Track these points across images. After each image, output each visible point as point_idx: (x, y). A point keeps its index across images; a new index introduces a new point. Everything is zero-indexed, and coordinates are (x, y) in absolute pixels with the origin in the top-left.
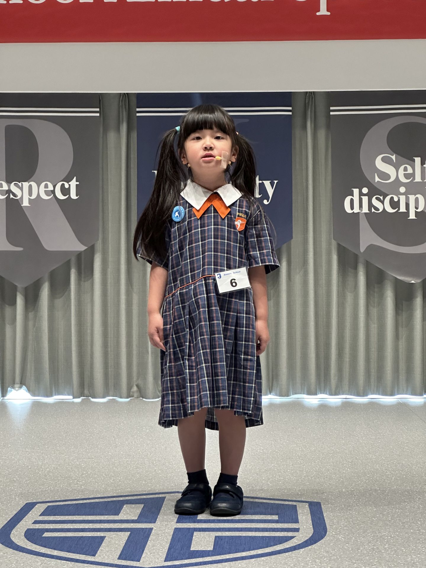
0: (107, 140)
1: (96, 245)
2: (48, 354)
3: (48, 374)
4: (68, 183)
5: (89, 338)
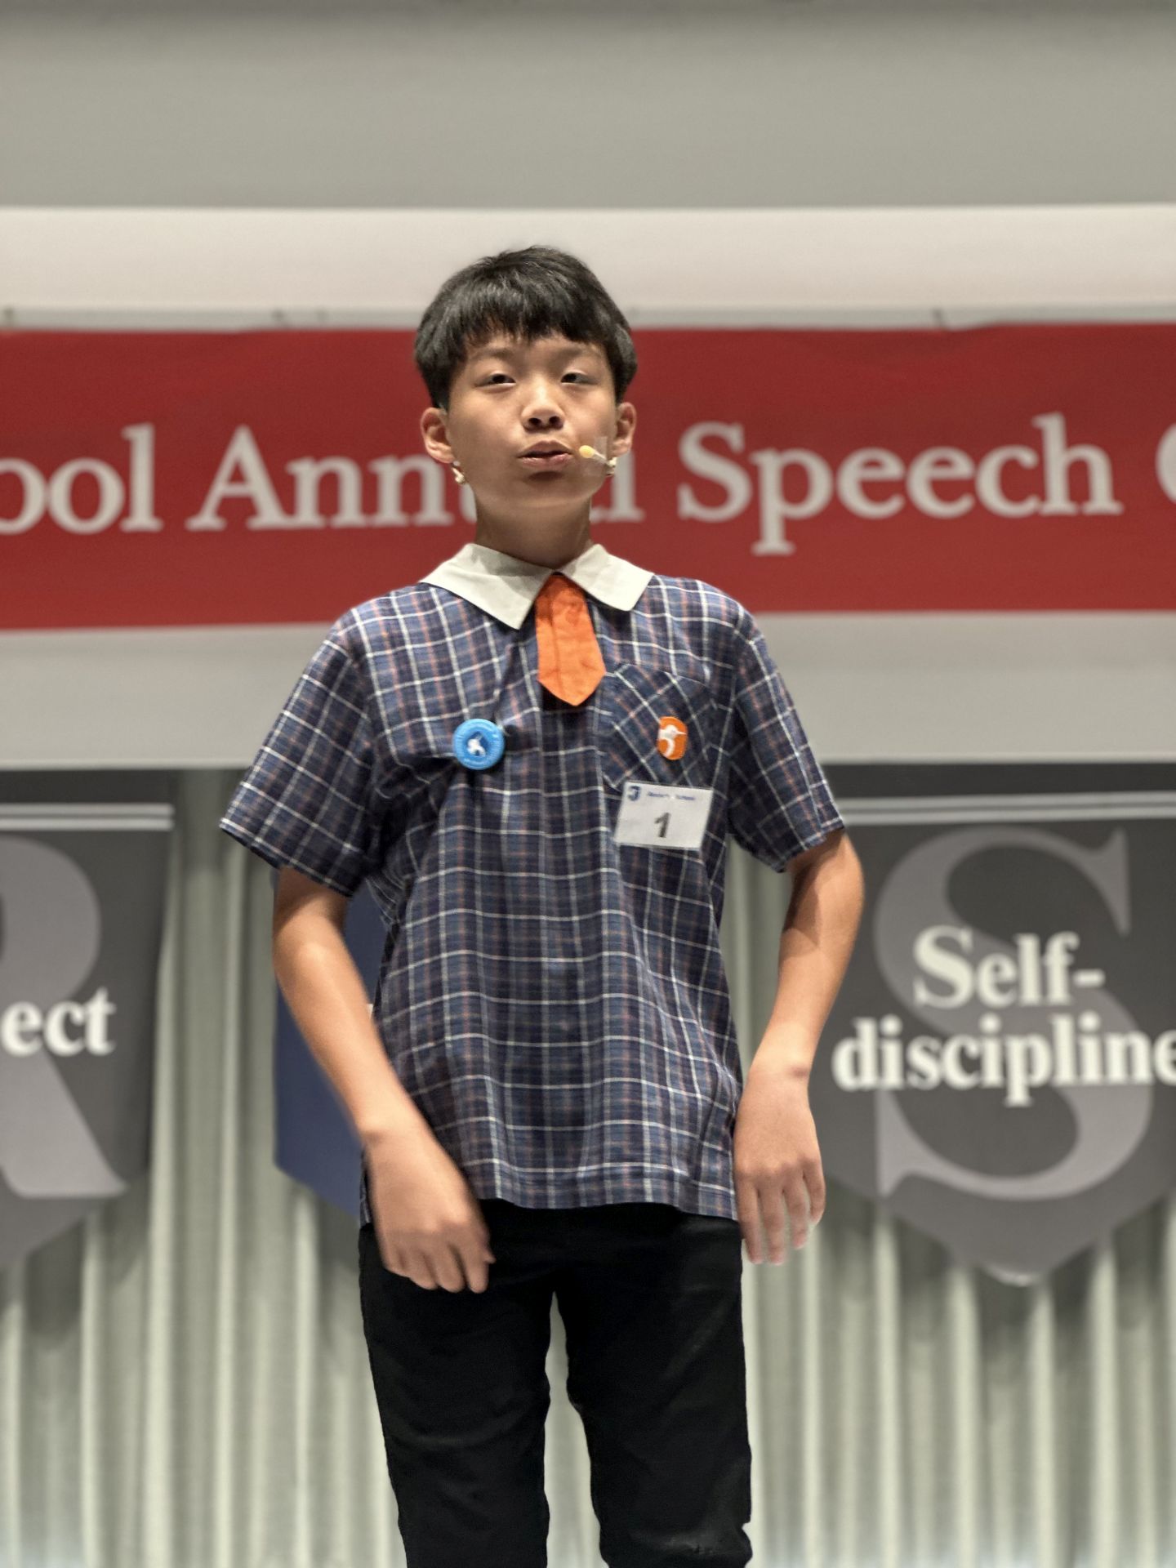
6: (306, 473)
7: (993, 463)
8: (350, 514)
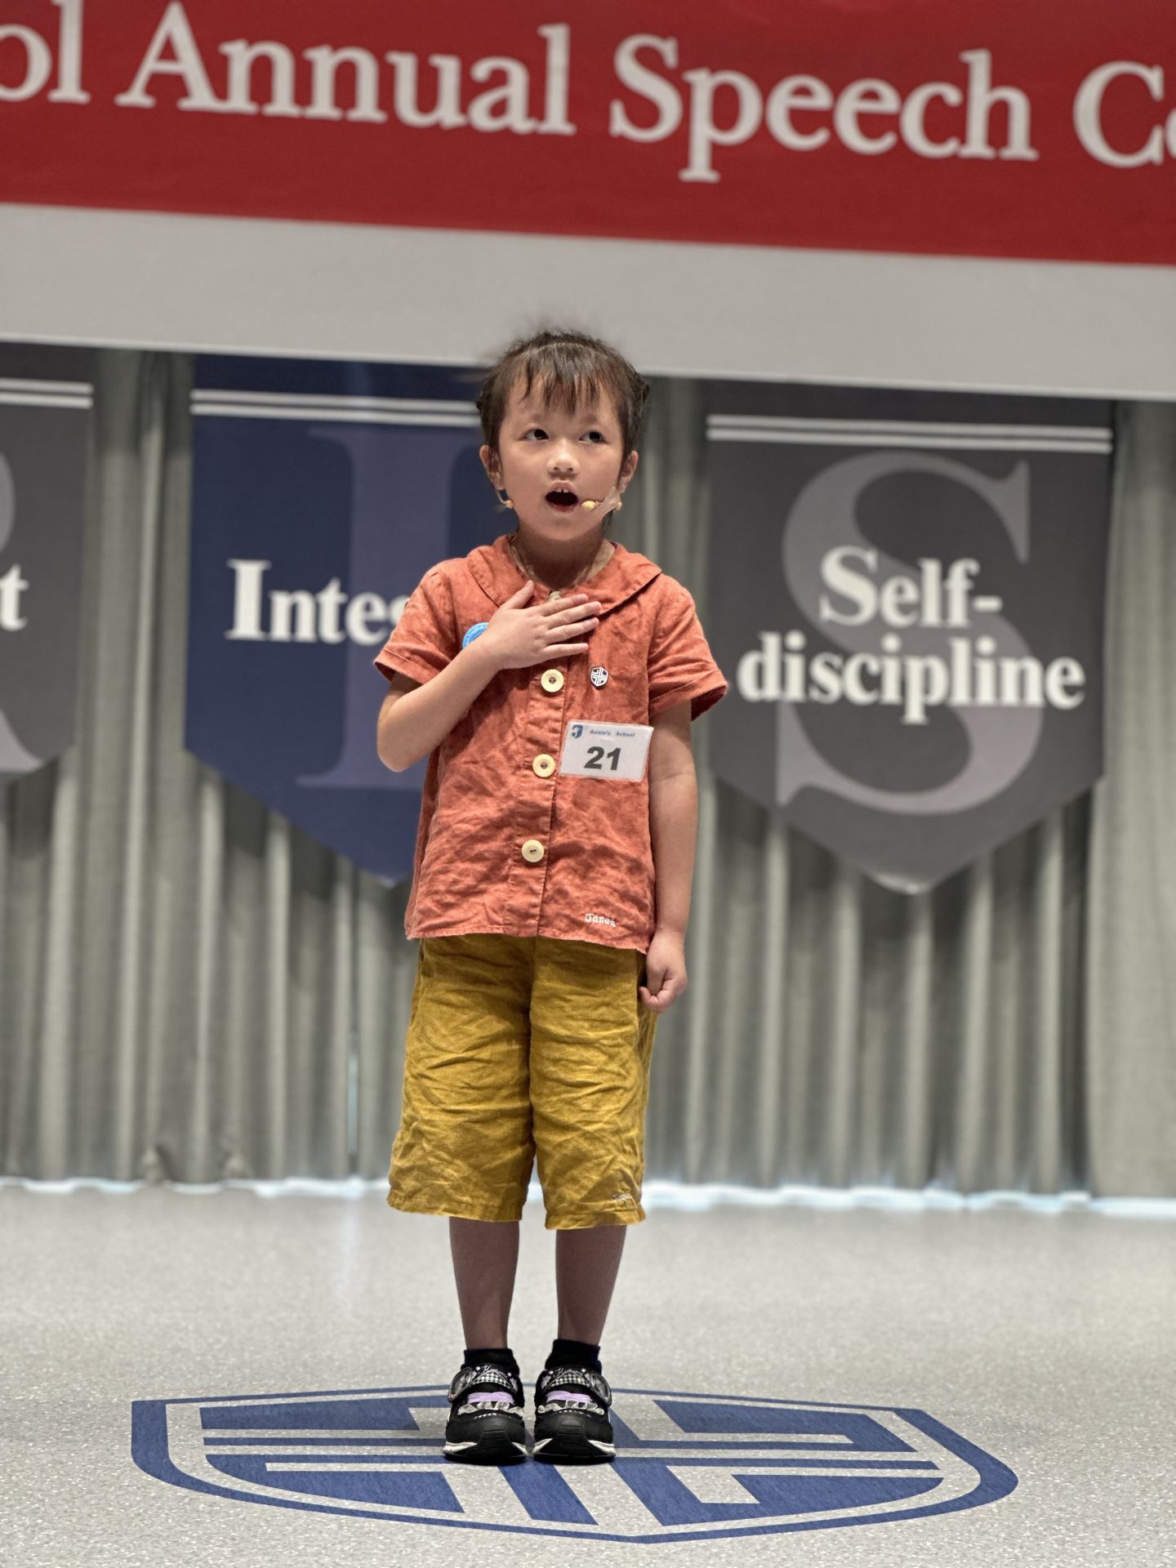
0: (102, 475)
1: (64, 759)
6: (240, 55)
7: (919, 99)
8: (282, 104)
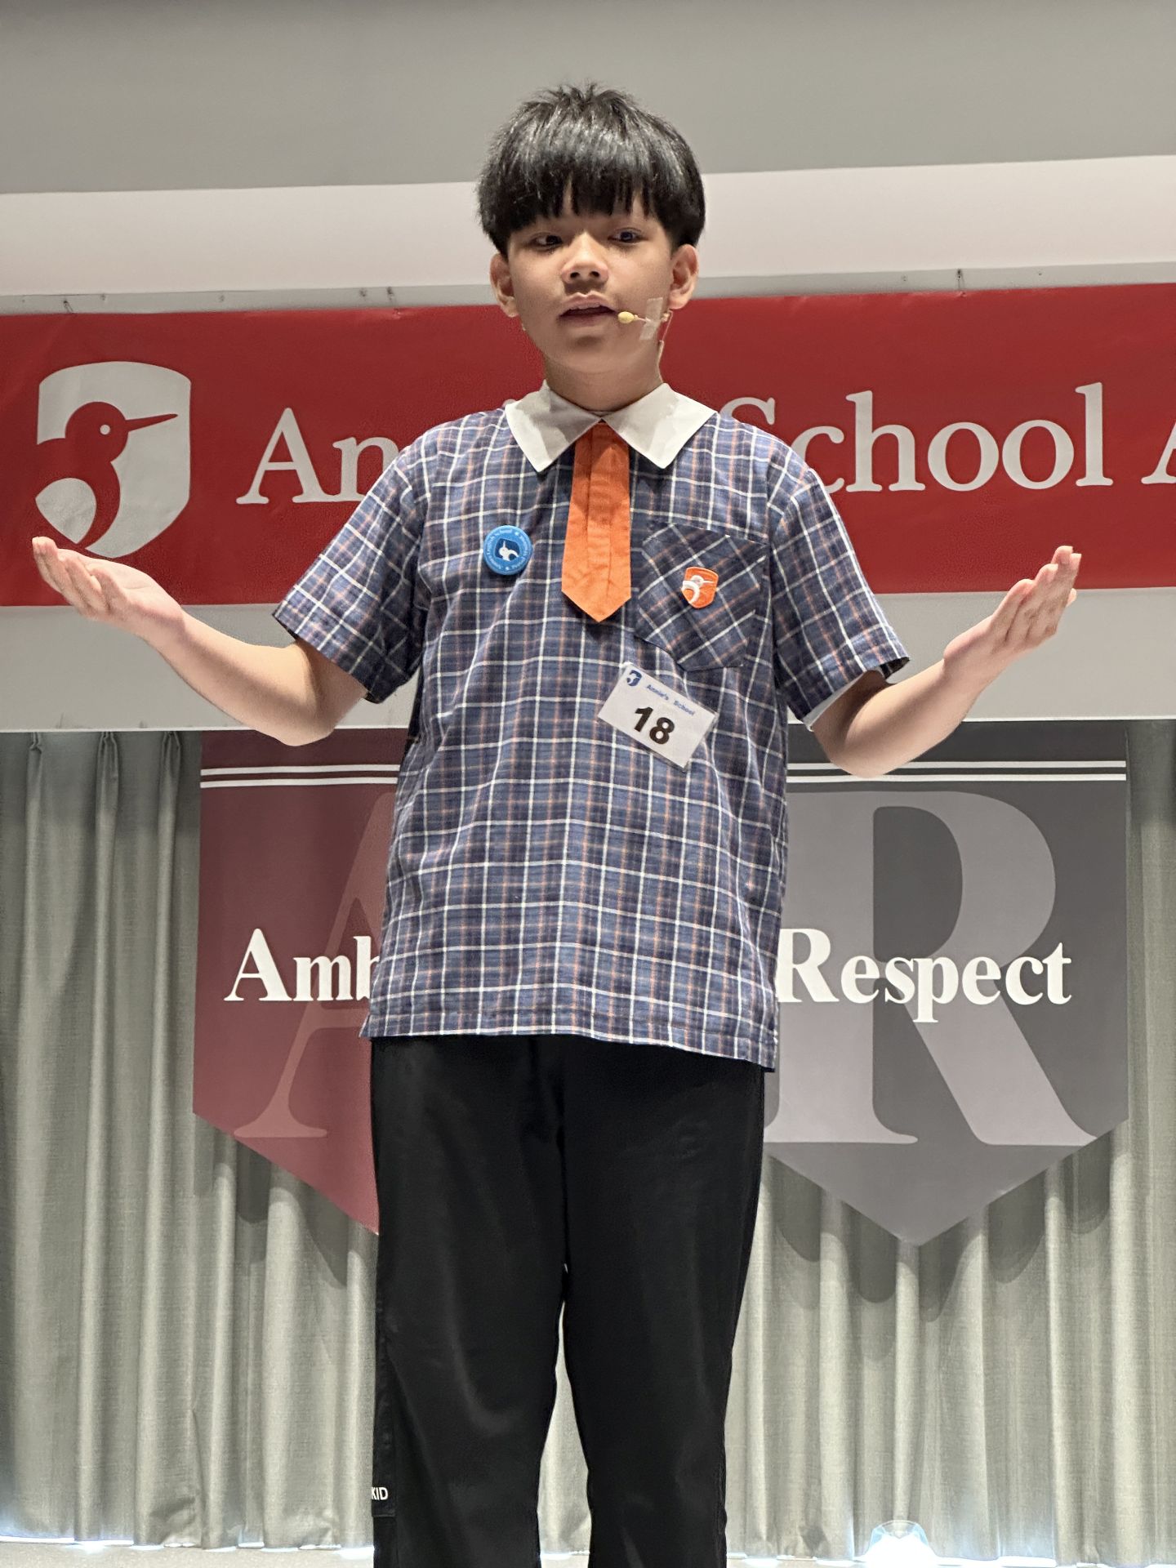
0: (1140, 846)
1: (1117, 1132)
2: (984, 1436)
3: (984, 1492)
4: (1041, 961)
5: (1095, 1394)
